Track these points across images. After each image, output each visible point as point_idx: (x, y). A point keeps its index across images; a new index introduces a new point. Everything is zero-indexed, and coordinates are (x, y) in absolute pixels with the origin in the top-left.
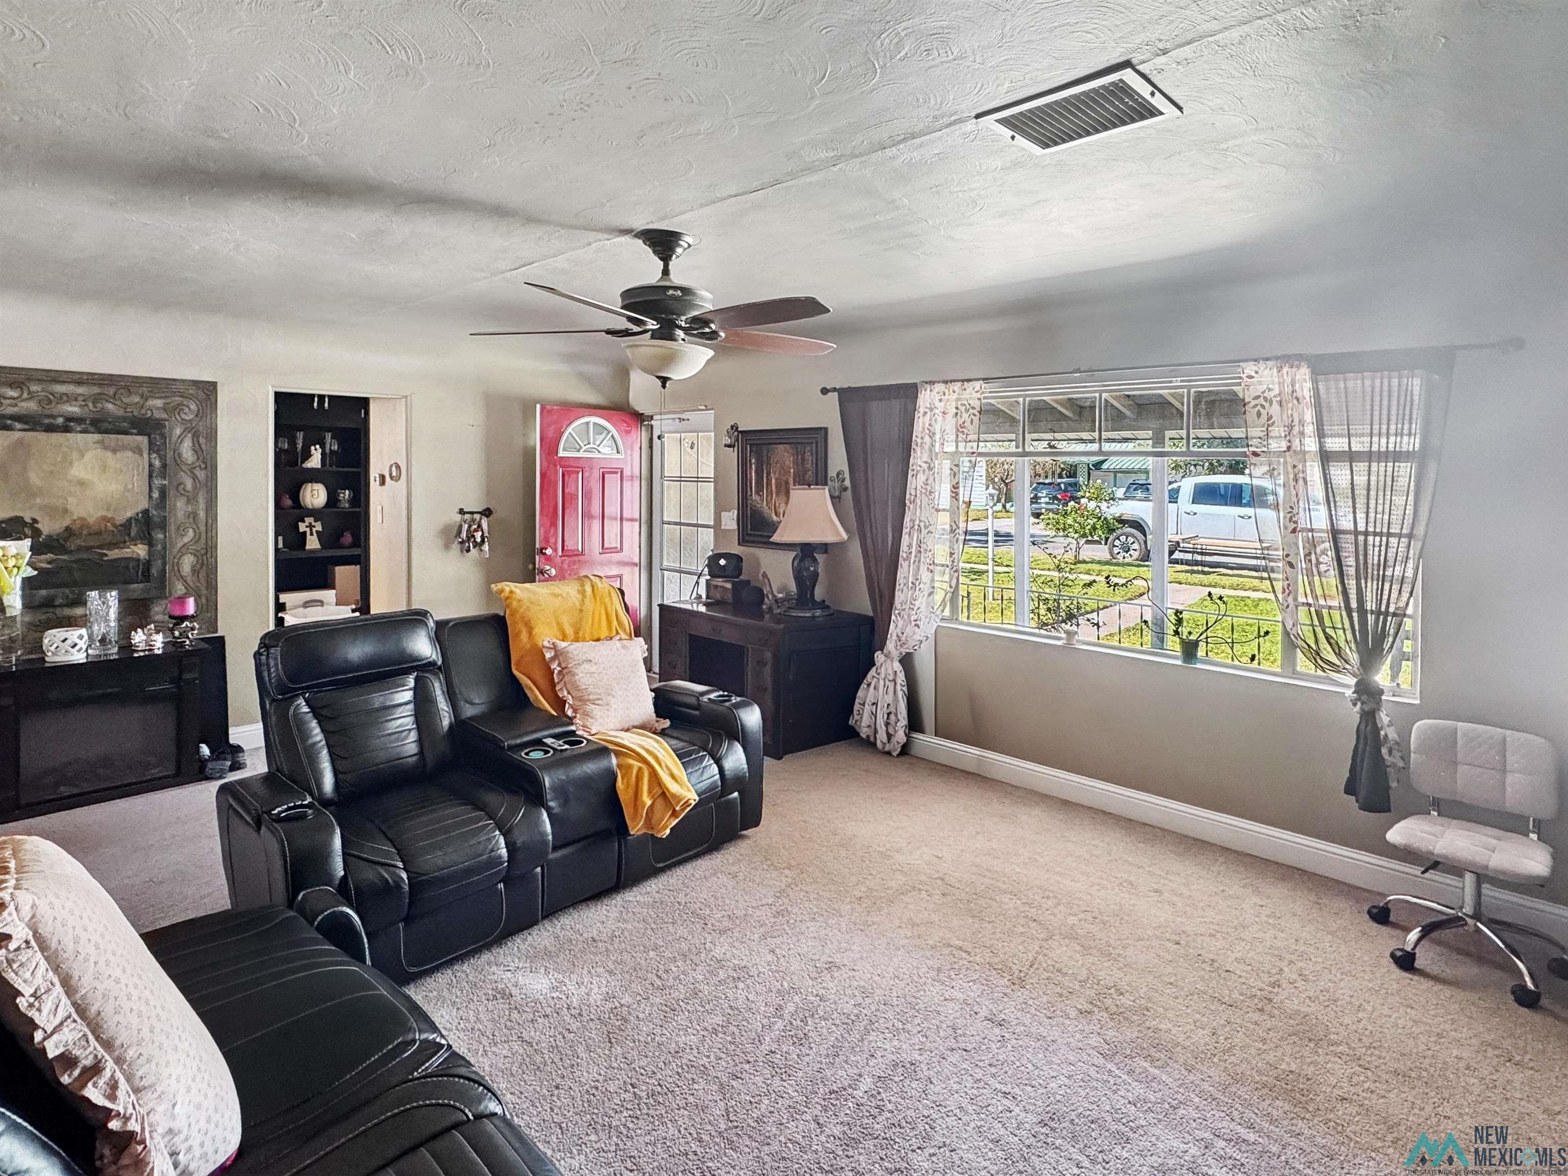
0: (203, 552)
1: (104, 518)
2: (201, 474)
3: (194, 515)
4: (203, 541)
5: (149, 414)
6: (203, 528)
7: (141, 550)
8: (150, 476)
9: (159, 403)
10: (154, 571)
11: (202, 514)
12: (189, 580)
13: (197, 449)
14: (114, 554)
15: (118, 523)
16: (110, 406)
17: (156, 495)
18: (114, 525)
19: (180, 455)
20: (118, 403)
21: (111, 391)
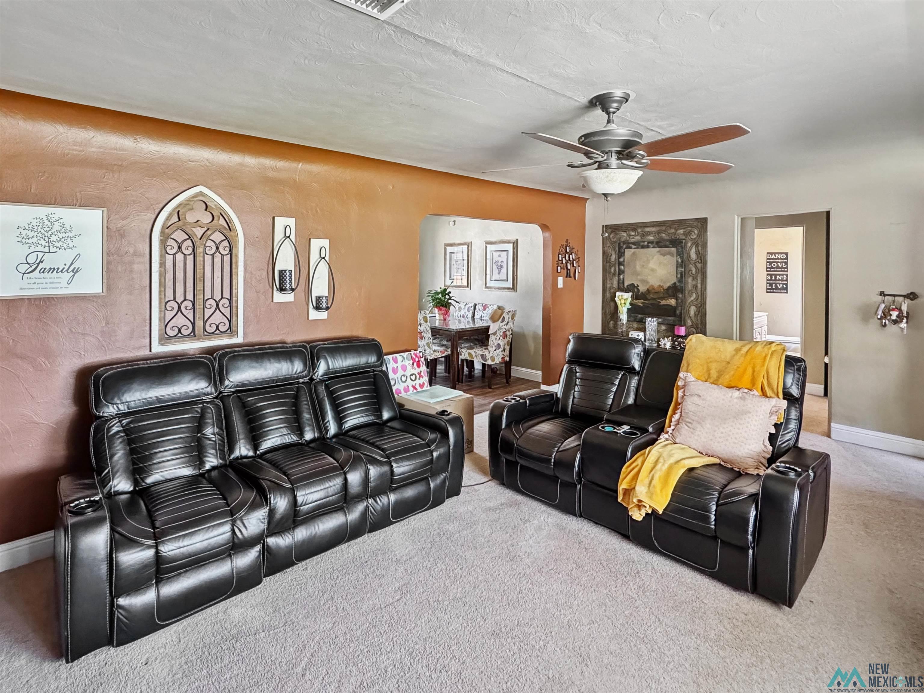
0: (700, 305)
1: (660, 285)
2: (699, 266)
3: (695, 287)
4: (699, 300)
5: (678, 237)
6: (700, 294)
7: (673, 302)
8: (677, 267)
9: (681, 231)
10: (678, 312)
11: (699, 285)
12: (693, 318)
13: (698, 253)
14: (663, 302)
15: (665, 288)
16: (664, 235)
17: (679, 276)
18: (663, 289)
19: (690, 257)
20: (666, 233)
21: (664, 228)
